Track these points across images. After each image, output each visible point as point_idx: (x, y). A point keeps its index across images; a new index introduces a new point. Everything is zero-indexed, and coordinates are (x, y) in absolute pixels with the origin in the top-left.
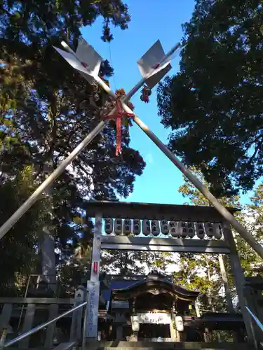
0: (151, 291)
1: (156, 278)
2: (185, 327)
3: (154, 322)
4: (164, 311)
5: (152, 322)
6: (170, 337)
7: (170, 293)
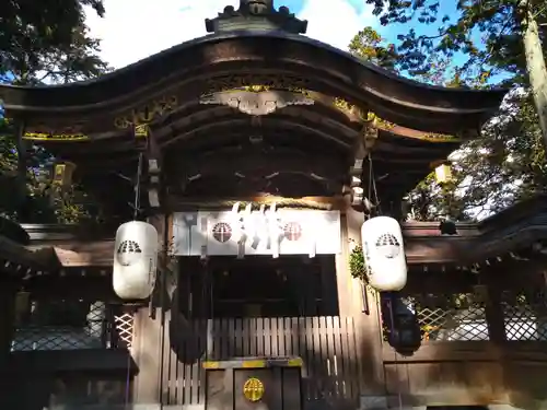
0: (233, 98)
1: (261, 28)
2: (413, 269)
3: (261, 250)
4: (309, 200)
5: (249, 250)
6: (335, 312)
7: (341, 106)
